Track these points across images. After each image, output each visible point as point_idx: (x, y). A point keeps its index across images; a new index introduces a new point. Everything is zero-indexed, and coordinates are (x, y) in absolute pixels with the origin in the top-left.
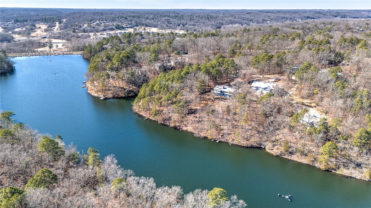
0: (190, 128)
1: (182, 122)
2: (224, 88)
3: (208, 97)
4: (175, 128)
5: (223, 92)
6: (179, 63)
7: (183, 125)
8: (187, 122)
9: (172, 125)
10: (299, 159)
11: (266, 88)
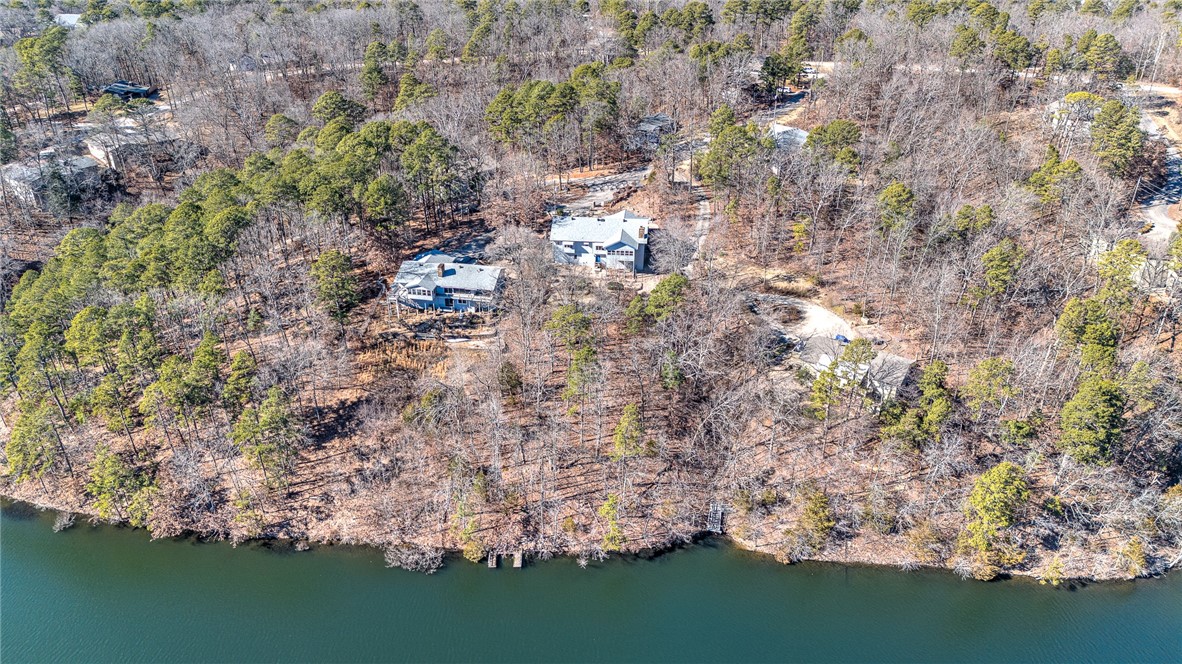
0: (346, 523)
1: (291, 495)
2: (446, 273)
3: (377, 329)
4: (266, 542)
5: (446, 290)
6: (142, 152)
7: (302, 513)
8: (317, 492)
9: (242, 527)
10: (875, 550)
11: (620, 244)
